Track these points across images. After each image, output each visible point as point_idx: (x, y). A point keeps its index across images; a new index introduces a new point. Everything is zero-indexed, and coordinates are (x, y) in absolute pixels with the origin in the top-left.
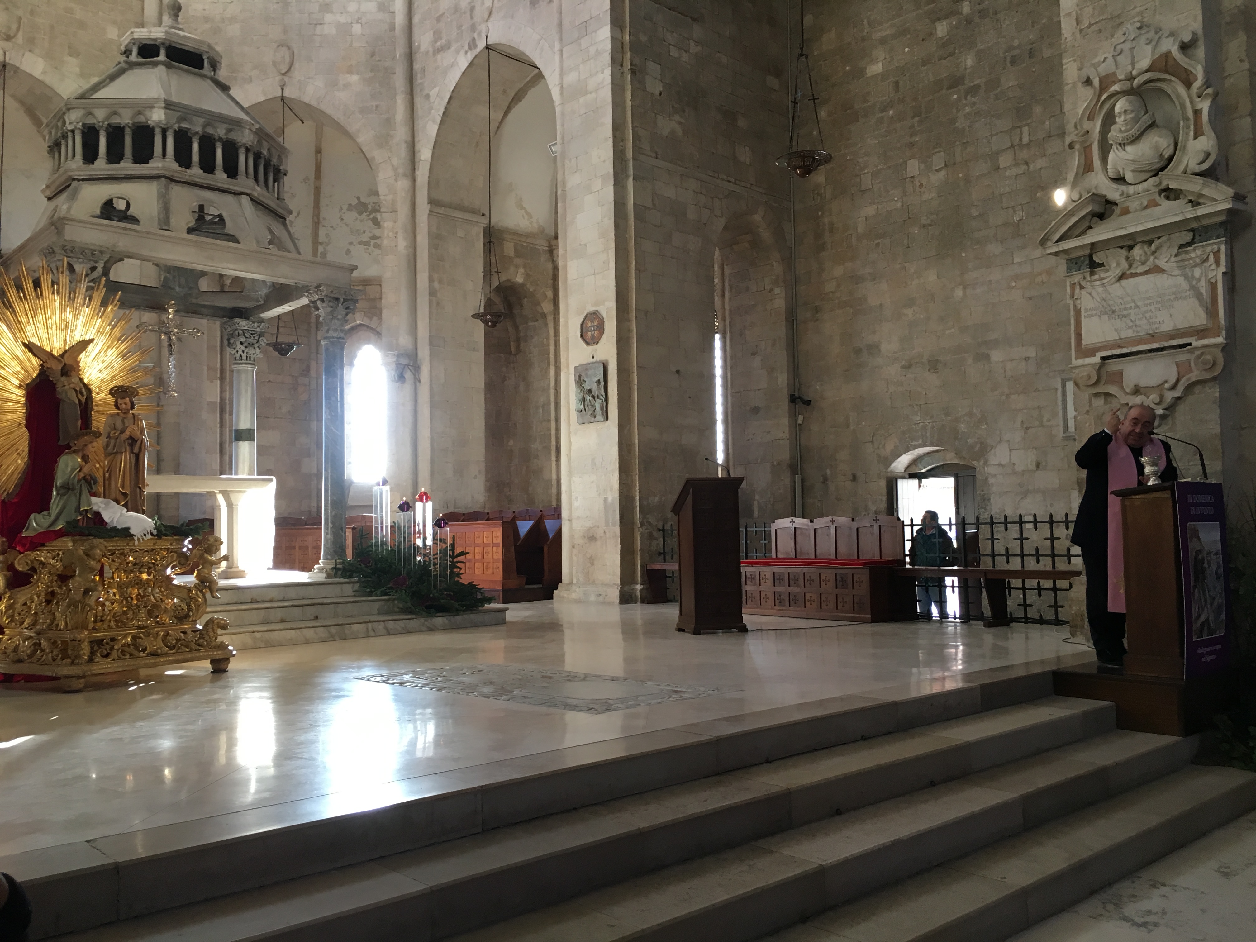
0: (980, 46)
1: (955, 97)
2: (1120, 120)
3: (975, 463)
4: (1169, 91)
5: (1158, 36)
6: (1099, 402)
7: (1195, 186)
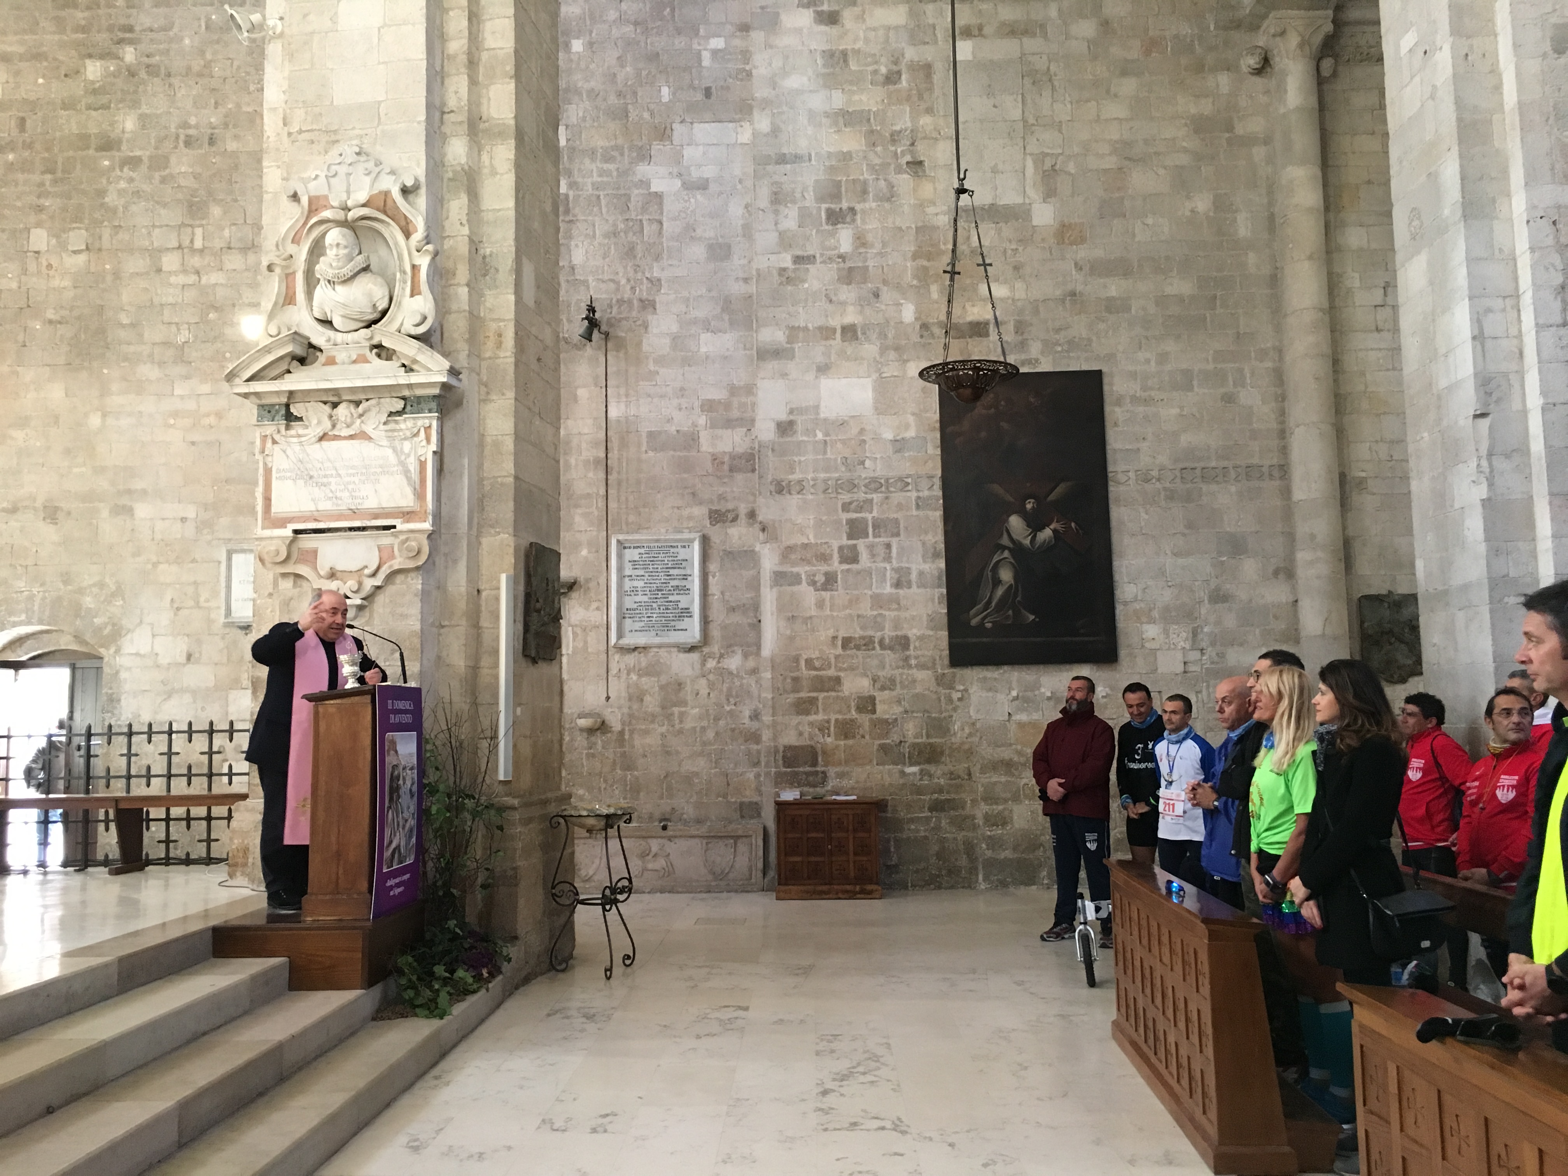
0: (145, 109)
1: (106, 163)
2: (331, 253)
3: (103, 651)
4: (387, 235)
5: (377, 170)
6: (287, 585)
7: (410, 349)
